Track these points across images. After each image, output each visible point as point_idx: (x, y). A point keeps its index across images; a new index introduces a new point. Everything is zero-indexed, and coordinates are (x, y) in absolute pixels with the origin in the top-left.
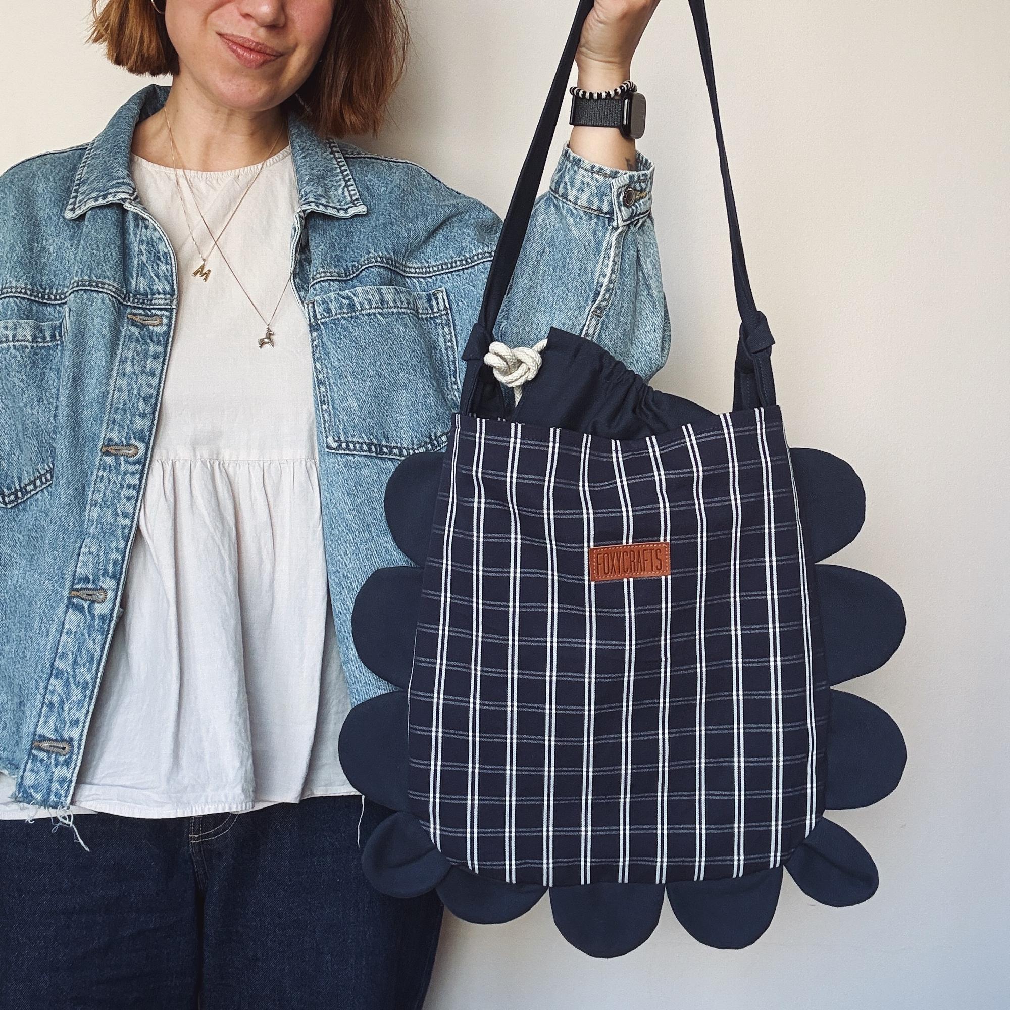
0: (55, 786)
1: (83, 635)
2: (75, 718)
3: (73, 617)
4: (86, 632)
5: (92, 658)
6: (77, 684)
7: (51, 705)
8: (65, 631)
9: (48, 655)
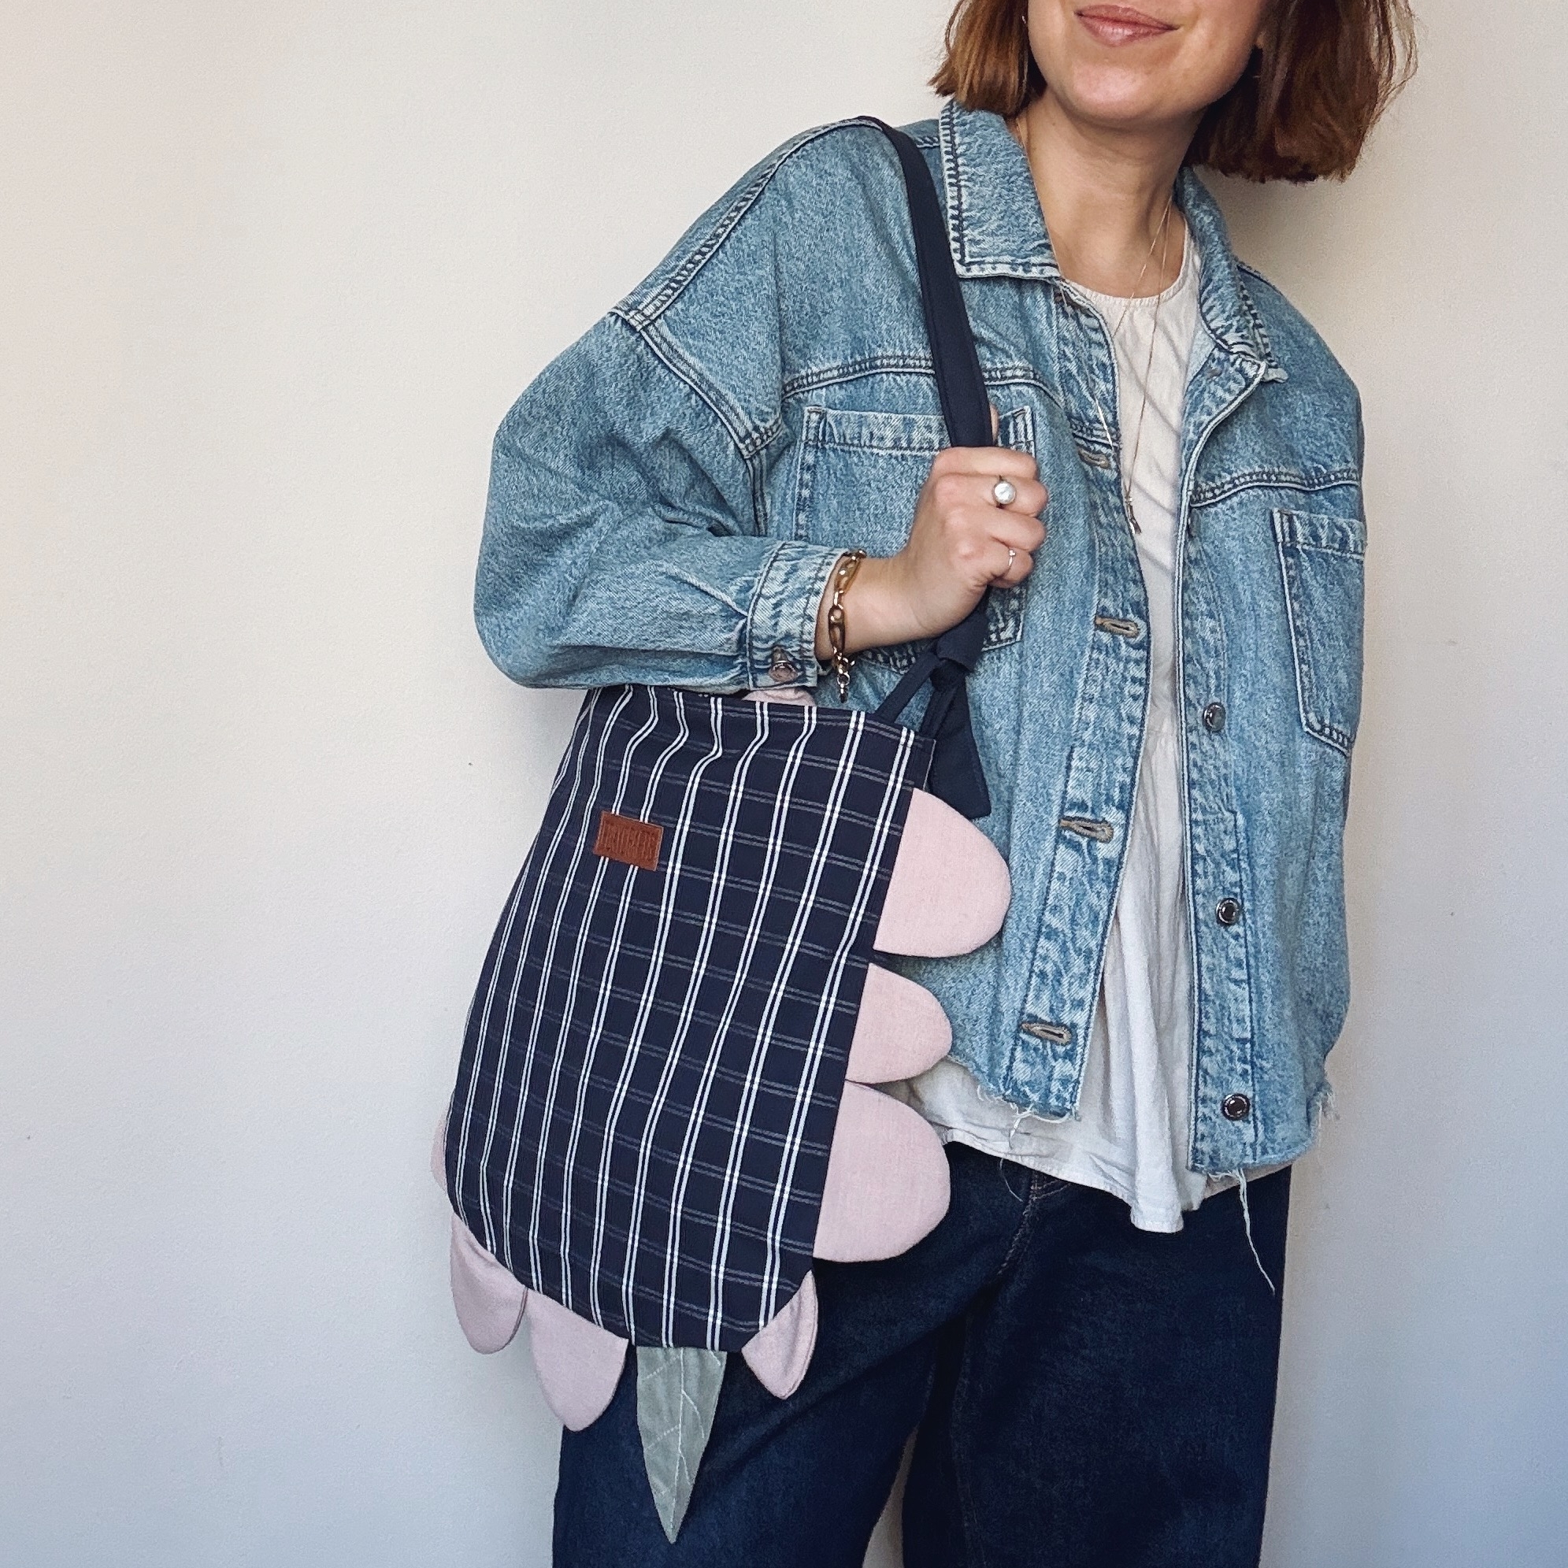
0: (1055, 1086)
1: (1082, 884)
2: (1078, 997)
3: (1068, 857)
4: (1085, 880)
5: (1096, 918)
6: (1078, 951)
7: (1043, 975)
8: (1055, 875)
9: (1035, 905)
